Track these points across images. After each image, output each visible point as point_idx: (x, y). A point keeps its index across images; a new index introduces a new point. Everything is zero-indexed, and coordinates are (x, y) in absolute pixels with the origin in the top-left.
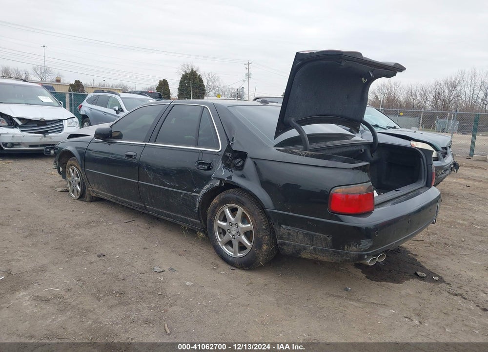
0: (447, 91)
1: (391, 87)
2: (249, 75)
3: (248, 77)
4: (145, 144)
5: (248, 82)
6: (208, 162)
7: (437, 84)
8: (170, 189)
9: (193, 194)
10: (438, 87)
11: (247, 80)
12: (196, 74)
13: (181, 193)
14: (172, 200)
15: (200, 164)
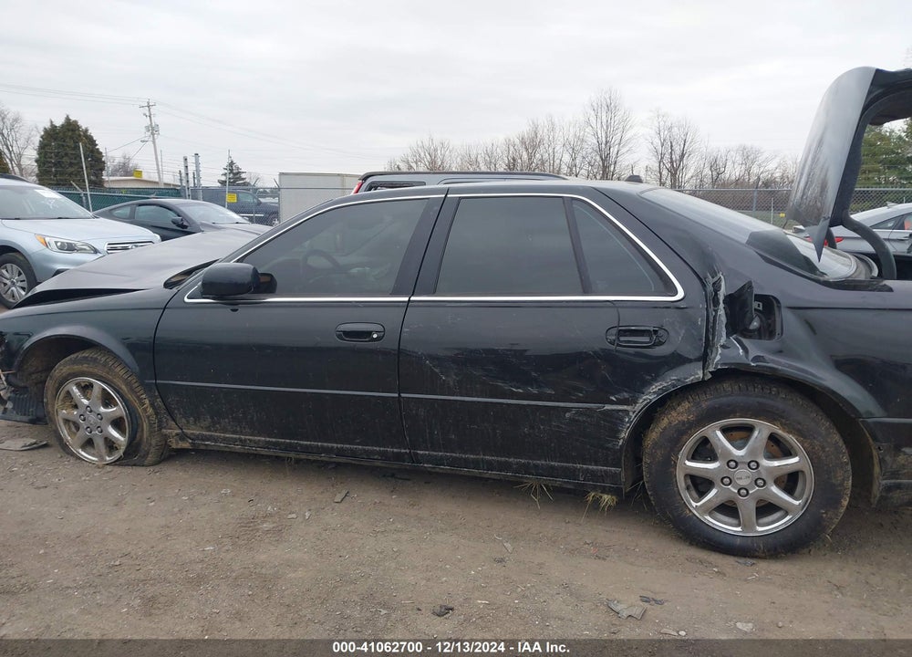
0: (525, 156)
1: (436, 150)
2: (153, 129)
3: (153, 134)
4: (406, 299)
5: (154, 142)
6: (652, 329)
7: (509, 144)
8: (525, 402)
9: (608, 407)
10: (511, 148)
11: (151, 139)
12: (79, 127)
13: (568, 410)
14: (532, 427)
15: (622, 333)
